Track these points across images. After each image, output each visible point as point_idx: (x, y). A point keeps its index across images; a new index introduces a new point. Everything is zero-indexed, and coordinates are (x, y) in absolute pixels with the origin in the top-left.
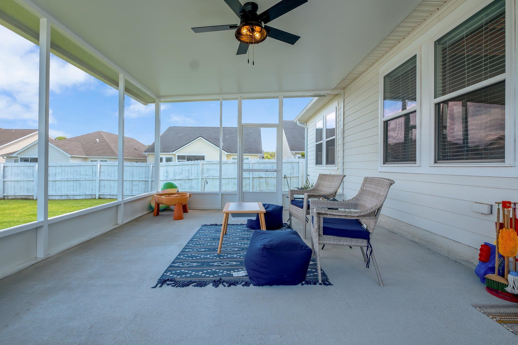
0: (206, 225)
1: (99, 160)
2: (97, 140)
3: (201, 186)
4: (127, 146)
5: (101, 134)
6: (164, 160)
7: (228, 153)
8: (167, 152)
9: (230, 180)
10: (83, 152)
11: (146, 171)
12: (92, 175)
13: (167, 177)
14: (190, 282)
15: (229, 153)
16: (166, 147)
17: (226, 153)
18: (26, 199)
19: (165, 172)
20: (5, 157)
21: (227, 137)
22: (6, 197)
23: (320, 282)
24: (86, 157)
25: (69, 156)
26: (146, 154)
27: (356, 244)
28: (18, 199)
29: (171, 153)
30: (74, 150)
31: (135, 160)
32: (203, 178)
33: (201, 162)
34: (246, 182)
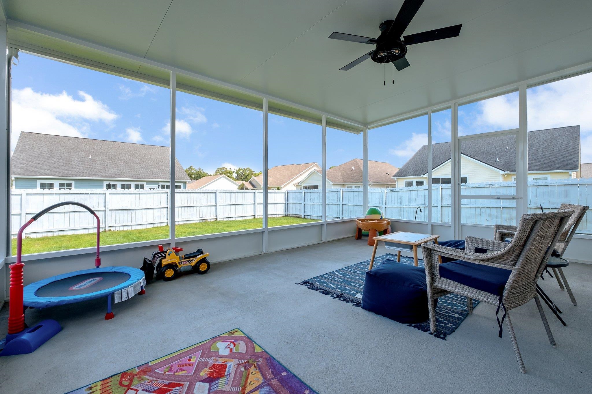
0: (391, 254)
1: (353, 186)
2: (353, 167)
3: (440, 215)
4: (379, 171)
5: (357, 162)
6: (415, 184)
7: (505, 171)
8: (418, 175)
9: (483, 210)
10: (342, 180)
11: (380, 196)
12: (337, 200)
13: (401, 203)
14: (320, 288)
15: (507, 172)
16: (418, 170)
17: (503, 172)
18: (298, 217)
19: (399, 197)
20: (296, 186)
21: (508, 149)
22: (288, 215)
23: (432, 331)
24: (343, 183)
25: (331, 183)
26: (395, 178)
27: (486, 300)
28: (294, 217)
29: (422, 176)
30: (335, 177)
31: (386, 185)
32: (444, 205)
33: (441, 187)
34: (510, 215)
